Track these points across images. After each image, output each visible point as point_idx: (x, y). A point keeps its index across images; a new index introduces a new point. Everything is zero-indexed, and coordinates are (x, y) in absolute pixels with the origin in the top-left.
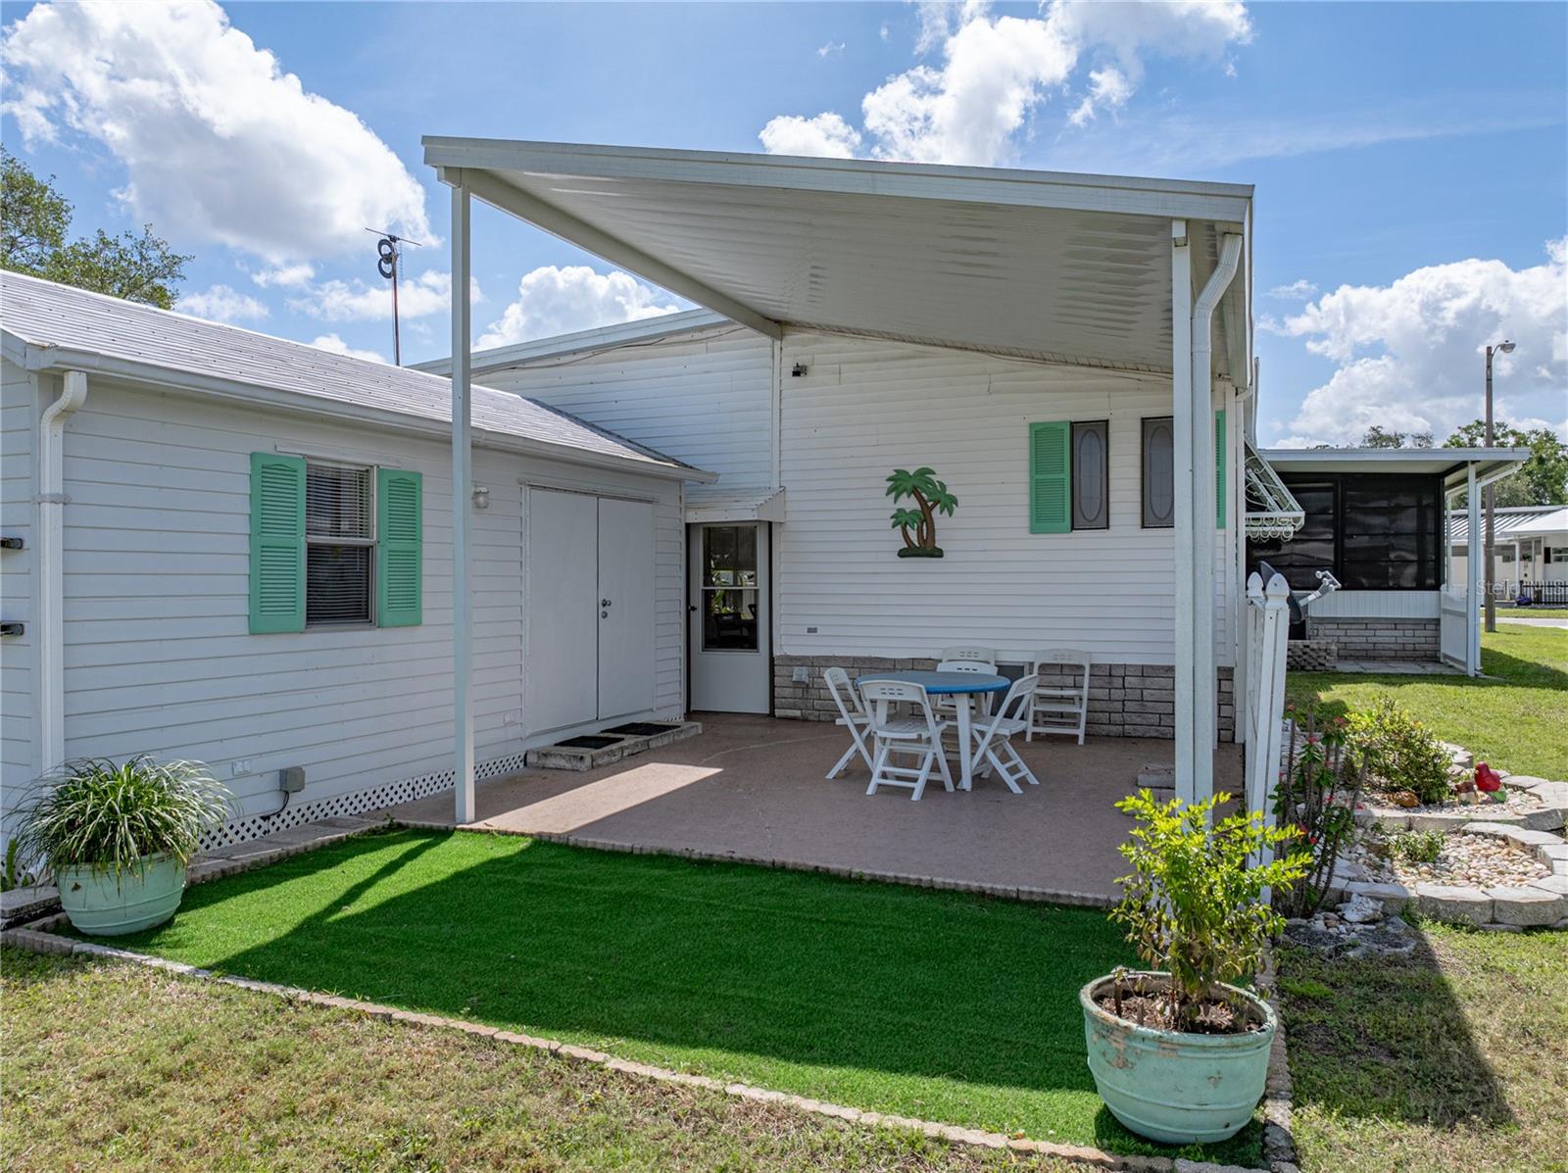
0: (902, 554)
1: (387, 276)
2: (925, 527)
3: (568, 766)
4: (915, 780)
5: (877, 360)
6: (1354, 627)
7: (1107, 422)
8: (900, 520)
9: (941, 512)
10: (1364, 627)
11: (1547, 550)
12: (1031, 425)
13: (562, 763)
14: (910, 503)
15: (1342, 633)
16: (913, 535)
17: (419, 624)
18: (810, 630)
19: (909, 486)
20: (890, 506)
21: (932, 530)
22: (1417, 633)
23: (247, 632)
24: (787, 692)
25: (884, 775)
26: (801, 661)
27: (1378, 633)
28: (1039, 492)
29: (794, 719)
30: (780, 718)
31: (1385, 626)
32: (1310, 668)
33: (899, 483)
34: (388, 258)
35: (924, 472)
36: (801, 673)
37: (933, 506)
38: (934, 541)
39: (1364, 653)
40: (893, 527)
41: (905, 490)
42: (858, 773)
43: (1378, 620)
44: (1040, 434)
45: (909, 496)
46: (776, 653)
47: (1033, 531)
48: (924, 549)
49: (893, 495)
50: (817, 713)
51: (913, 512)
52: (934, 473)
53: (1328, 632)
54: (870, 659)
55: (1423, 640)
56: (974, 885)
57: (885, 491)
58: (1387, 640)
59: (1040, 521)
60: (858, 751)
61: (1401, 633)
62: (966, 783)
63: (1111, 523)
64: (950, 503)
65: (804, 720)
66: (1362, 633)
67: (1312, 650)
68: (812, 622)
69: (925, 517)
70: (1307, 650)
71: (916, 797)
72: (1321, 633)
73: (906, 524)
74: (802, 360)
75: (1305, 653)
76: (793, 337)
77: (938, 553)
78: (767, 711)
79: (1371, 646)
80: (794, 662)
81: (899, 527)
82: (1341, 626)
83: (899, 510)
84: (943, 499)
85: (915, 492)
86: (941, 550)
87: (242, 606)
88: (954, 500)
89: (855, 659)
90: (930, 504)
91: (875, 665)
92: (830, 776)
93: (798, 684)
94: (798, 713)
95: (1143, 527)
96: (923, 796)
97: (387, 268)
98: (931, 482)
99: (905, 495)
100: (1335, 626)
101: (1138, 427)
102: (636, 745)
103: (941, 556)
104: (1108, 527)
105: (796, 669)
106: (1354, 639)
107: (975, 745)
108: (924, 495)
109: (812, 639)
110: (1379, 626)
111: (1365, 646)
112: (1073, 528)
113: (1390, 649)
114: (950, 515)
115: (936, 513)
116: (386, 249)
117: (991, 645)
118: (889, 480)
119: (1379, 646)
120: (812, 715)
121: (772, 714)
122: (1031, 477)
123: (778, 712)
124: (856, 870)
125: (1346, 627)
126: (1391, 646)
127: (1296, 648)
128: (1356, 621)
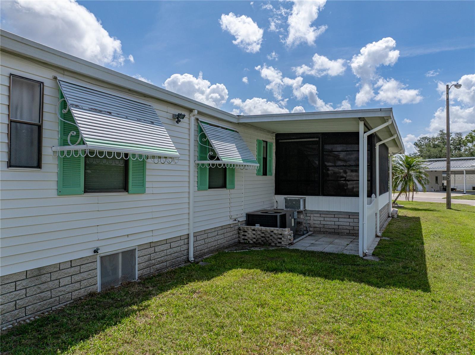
6: (328, 216)
10: (333, 216)
15: (322, 219)
27: (341, 220)
31: (343, 216)
32: (273, 244)
39: (333, 231)
43: (340, 213)
53: (315, 218)
58: (345, 224)
61: (352, 220)
66: (332, 219)
67: (275, 234)
70: (272, 234)
72: (312, 218)
75: (271, 236)
79: (336, 227)
82: (322, 216)
100: (319, 215)
106: (328, 223)
110: (340, 216)
111: (333, 227)
113: (347, 229)
119: (340, 227)
125: (324, 216)
126: (347, 227)
127: (267, 231)
128: (328, 213)
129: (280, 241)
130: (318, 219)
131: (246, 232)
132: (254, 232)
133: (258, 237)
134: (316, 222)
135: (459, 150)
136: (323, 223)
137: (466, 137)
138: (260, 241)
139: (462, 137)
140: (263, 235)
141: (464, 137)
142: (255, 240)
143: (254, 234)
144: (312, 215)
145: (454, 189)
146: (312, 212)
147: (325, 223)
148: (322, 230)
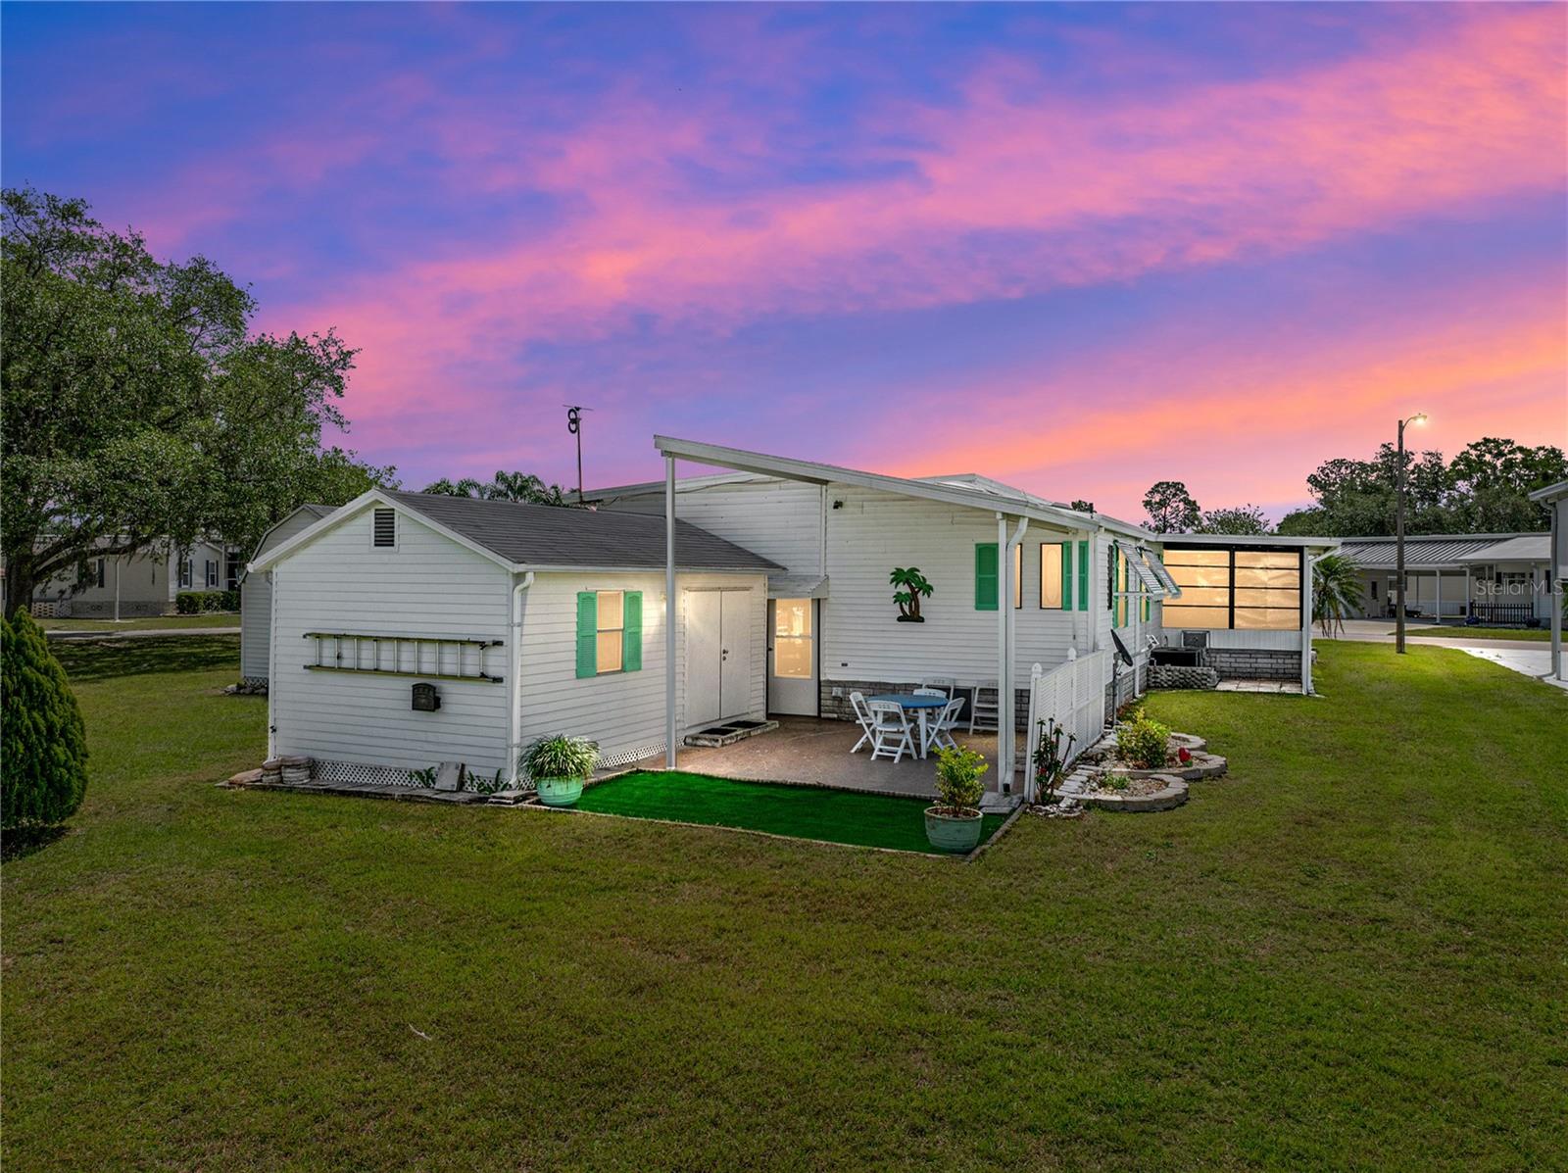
0: (900, 619)
1: (573, 432)
2: (913, 604)
3: (710, 744)
4: (896, 753)
5: (885, 500)
7: (1021, 544)
8: (899, 598)
9: (923, 595)
11: (1499, 575)
12: (977, 545)
13: (706, 743)
14: (904, 589)
15: (1233, 660)
16: (906, 608)
17: (640, 669)
18: (843, 665)
19: (904, 578)
20: (892, 590)
21: (917, 606)
22: (1287, 661)
23: (575, 677)
24: (829, 702)
25: (881, 750)
26: (838, 684)
27: (1259, 660)
28: (981, 585)
29: (833, 719)
30: (824, 719)
32: (1196, 687)
33: (899, 576)
34: (575, 421)
35: (913, 570)
36: (837, 691)
37: (919, 591)
38: (918, 612)
39: (1249, 675)
40: (895, 602)
41: (902, 581)
42: (867, 750)
43: (1258, 651)
44: (982, 550)
45: (904, 584)
46: (822, 678)
47: (977, 608)
48: (913, 617)
49: (894, 583)
51: (907, 594)
52: (918, 571)
54: (880, 684)
55: (1290, 666)
57: (889, 581)
58: (1265, 666)
59: (982, 602)
60: (867, 738)
61: (1275, 661)
62: (924, 755)
63: (1023, 605)
64: (928, 590)
65: (838, 720)
66: (1248, 660)
67: (1198, 674)
68: (845, 660)
69: (914, 598)
70: (1194, 674)
71: (896, 761)
72: (1218, 660)
73: (902, 601)
74: (840, 499)
75: (1193, 677)
77: (921, 620)
78: (816, 714)
79: (1254, 670)
80: (833, 685)
81: (898, 603)
82: (1232, 655)
83: (898, 593)
84: (925, 588)
85: (907, 582)
86: (923, 618)
87: (573, 666)
88: (931, 588)
89: (871, 683)
90: (916, 590)
91: (883, 688)
92: (853, 751)
93: (835, 698)
94: (835, 716)
95: (1041, 608)
96: (900, 761)
97: (573, 427)
98: (917, 576)
99: (901, 583)
100: (1228, 655)
101: (1039, 549)
102: (744, 733)
103: (923, 621)
104: (1021, 607)
105: (834, 689)
106: (1241, 665)
107: (928, 735)
108: (913, 584)
109: (844, 670)
110: (1259, 656)
111: (1249, 670)
113: (1267, 673)
114: (929, 597)
115: (920, 595)
116: (573, 416)
117: (952, 676)
118: (892, 574)
120: (845, 717)
121: (819, 716)
122: (976, 577)
123: (823, 715)
125: (1235, 655)
126: (1269, 670)
127: (1187, 672)
128: (1243, 651)
129: (1204, 682)
130: (1227, 659)
131: (1158, 673)
132: (1170, 673)
133: (1176, 678)
134: (1224, 665)
135: (1434, 499)
136: (1234, 665)
137: (1454, 464)
138: (1178, 683)
139: (1444, 465)
140: (1182, 676)
141: (1447, 463)
142: (1170, 683)
143: (1169, 676)
144: (1218, 656)
145: (1416, 613)
146: (1219, 651)
147: (1237, 665)
148: (1233, 674)
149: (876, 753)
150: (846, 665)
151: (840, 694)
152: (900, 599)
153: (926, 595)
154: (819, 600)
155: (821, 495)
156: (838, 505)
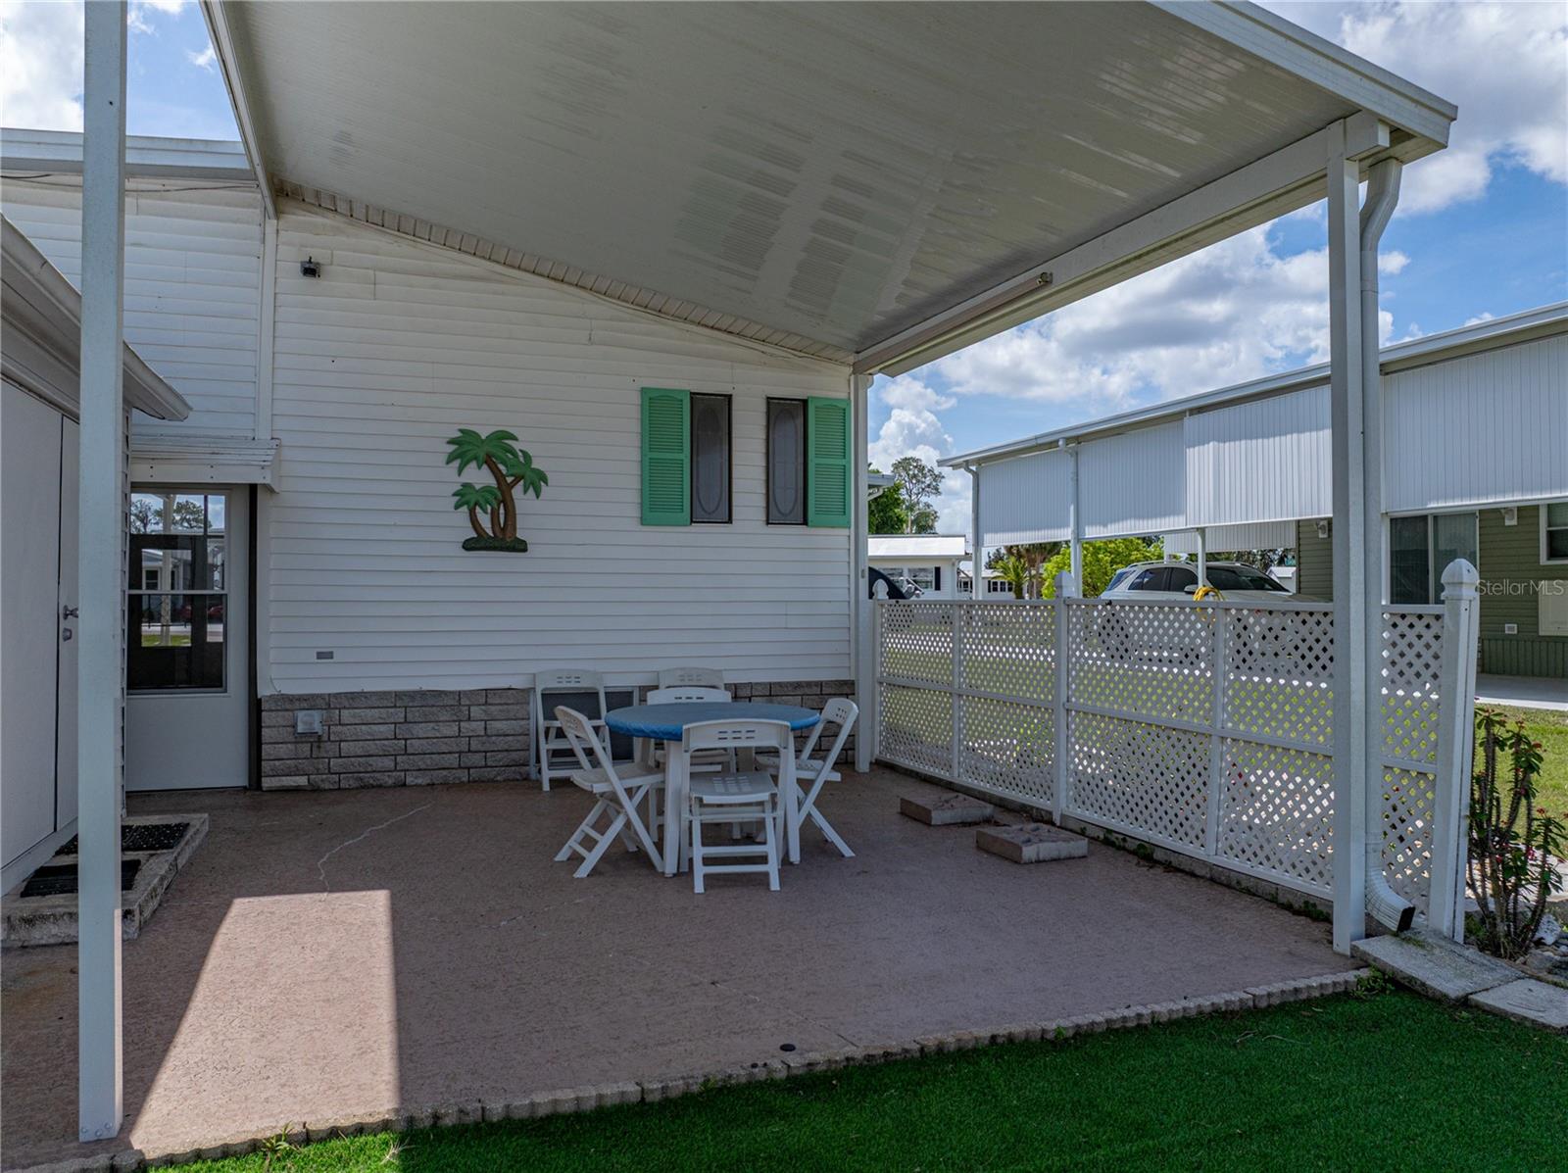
0: (469, 546)
2: (502, 511)
4: (763, 859)
5: (434, 275)
7: (729, 397)
8: (466, 497)
9: (525, 492)
12: (643, 391)
14: (480, 477)
16: (485, 521)
18: (320, 656)
19: (482, 455)
20: (451, 479)
21: (511, 515)
24: (283, 750)
25: (708, 861)
26: (309, 702)
28: (653, 473)
29: (296, 790)
30: (271, 791)
33: (465, 448)
35: (502, 436)
36: (309, 721)
37: (515, 484)
38: (515, 529)
40: (457, 507)
41: (476, 458)
44: (655, 402)
45: (479, 467)
46: (263, 691)
47: (643, 521)
48: (500, 539)
49: (456, 463)
50: (336, 777)
51: (486, 489)
52: (515, 439)
54: (423, 694)
56: (1206, 1002)
57: (445, 458)
59: (654, 509)
63: (734, 517)
64: (536, 481)
65: (314, 790)
68: (325, 644)
69: (502, 497)
71: (775, 884)
73: (476, 504)
74: (318, 255)
76: (297, 217)
77: (520, 547)
78: (241, 780)
80: (297, 705)
81: (465, 508)
83: (465, 485)
84: (528, 473)
85: (489, 462)
86: (524, 542)
88: (542, 477)
89: (398, 695)
90: (509, 480)
91: (431, 702)
92: (581, 874)
93: (300, 738)
94: (302, 781)
95: (768, 523)
98: (512, 451)
99: (473, 464)
101: (763, 408)
103: (525, 550)
104: (730, 521)
105: (301, 715)
108: (502, 467)
109: (325, 668)
112: (692, 522)
114: (538, 497)
115: (517, 491)
118: (451, 442)
120: (327, 782)
121: (254, 786)
122: (643, 455)
123: (267, 783)
124: (1052, 1026)
149: (700, 871)
150: (330, 655)
151: (317, 728)
152: (473, 499)
153: (531, 491)
154: (253, 489)
155: (263, 241)
156: (311, 270)
